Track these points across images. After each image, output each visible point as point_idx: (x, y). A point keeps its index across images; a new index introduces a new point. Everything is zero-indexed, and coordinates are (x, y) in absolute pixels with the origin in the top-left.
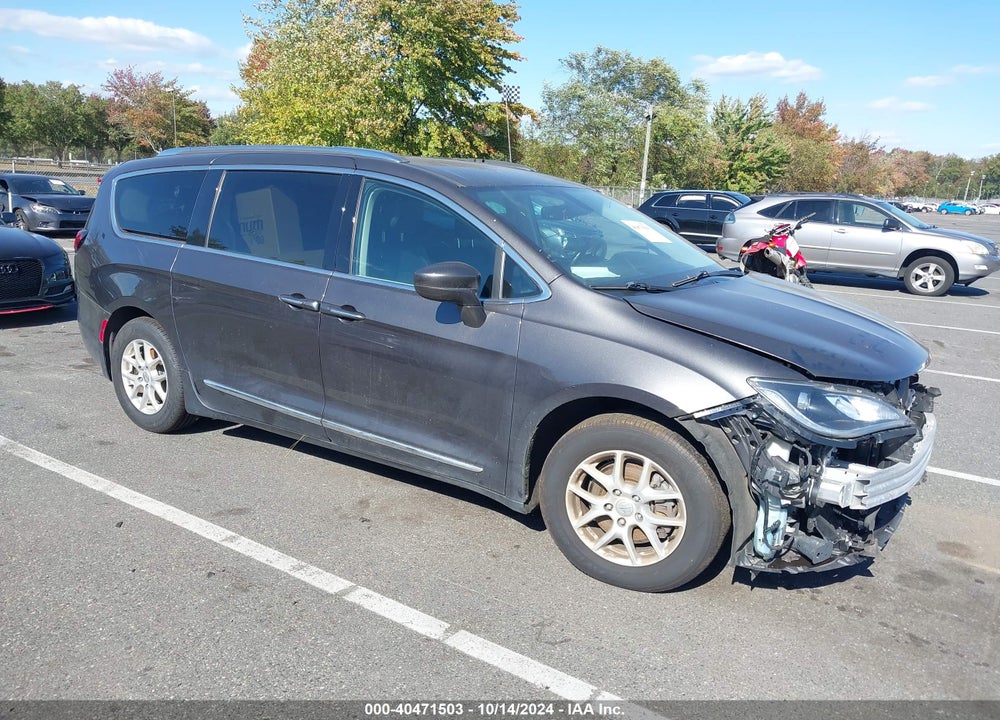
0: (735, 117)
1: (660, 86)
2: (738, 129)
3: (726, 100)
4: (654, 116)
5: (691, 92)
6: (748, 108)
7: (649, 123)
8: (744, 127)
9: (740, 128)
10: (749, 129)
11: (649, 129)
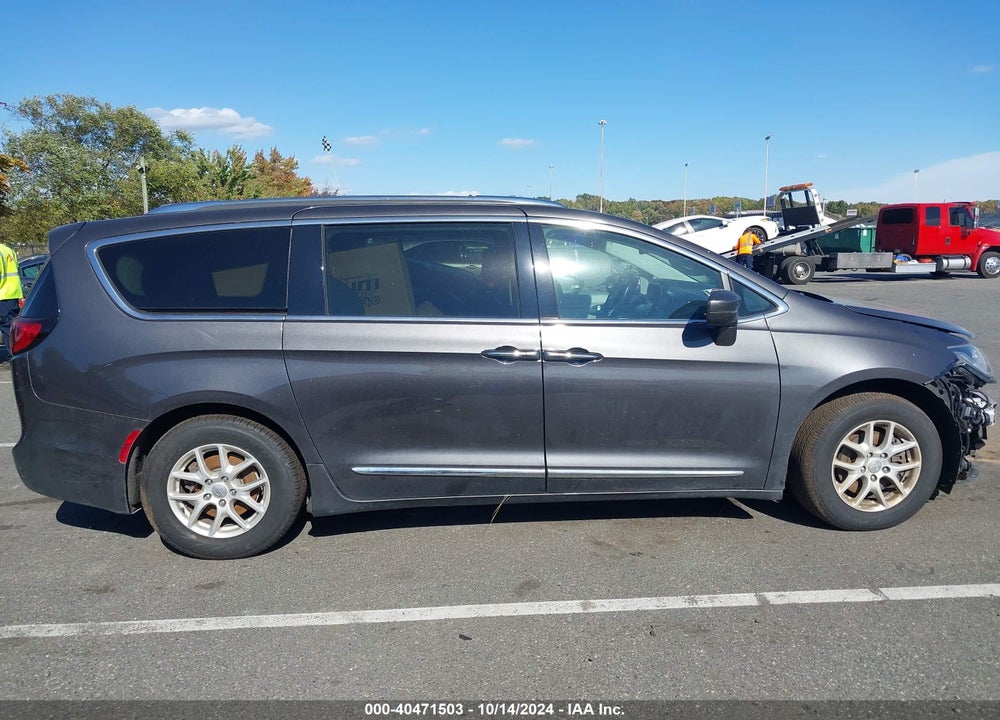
0: (218, 169)
1: (139, 136)
2: (223, 183)
3: (206, 153)
4: (148, 169)
5: (178, 144)
6: (229, 159)
7: (143, 177)
8: (229, 179)
9: (226, 180)
10: (235, 180)
11: (144, 182)
